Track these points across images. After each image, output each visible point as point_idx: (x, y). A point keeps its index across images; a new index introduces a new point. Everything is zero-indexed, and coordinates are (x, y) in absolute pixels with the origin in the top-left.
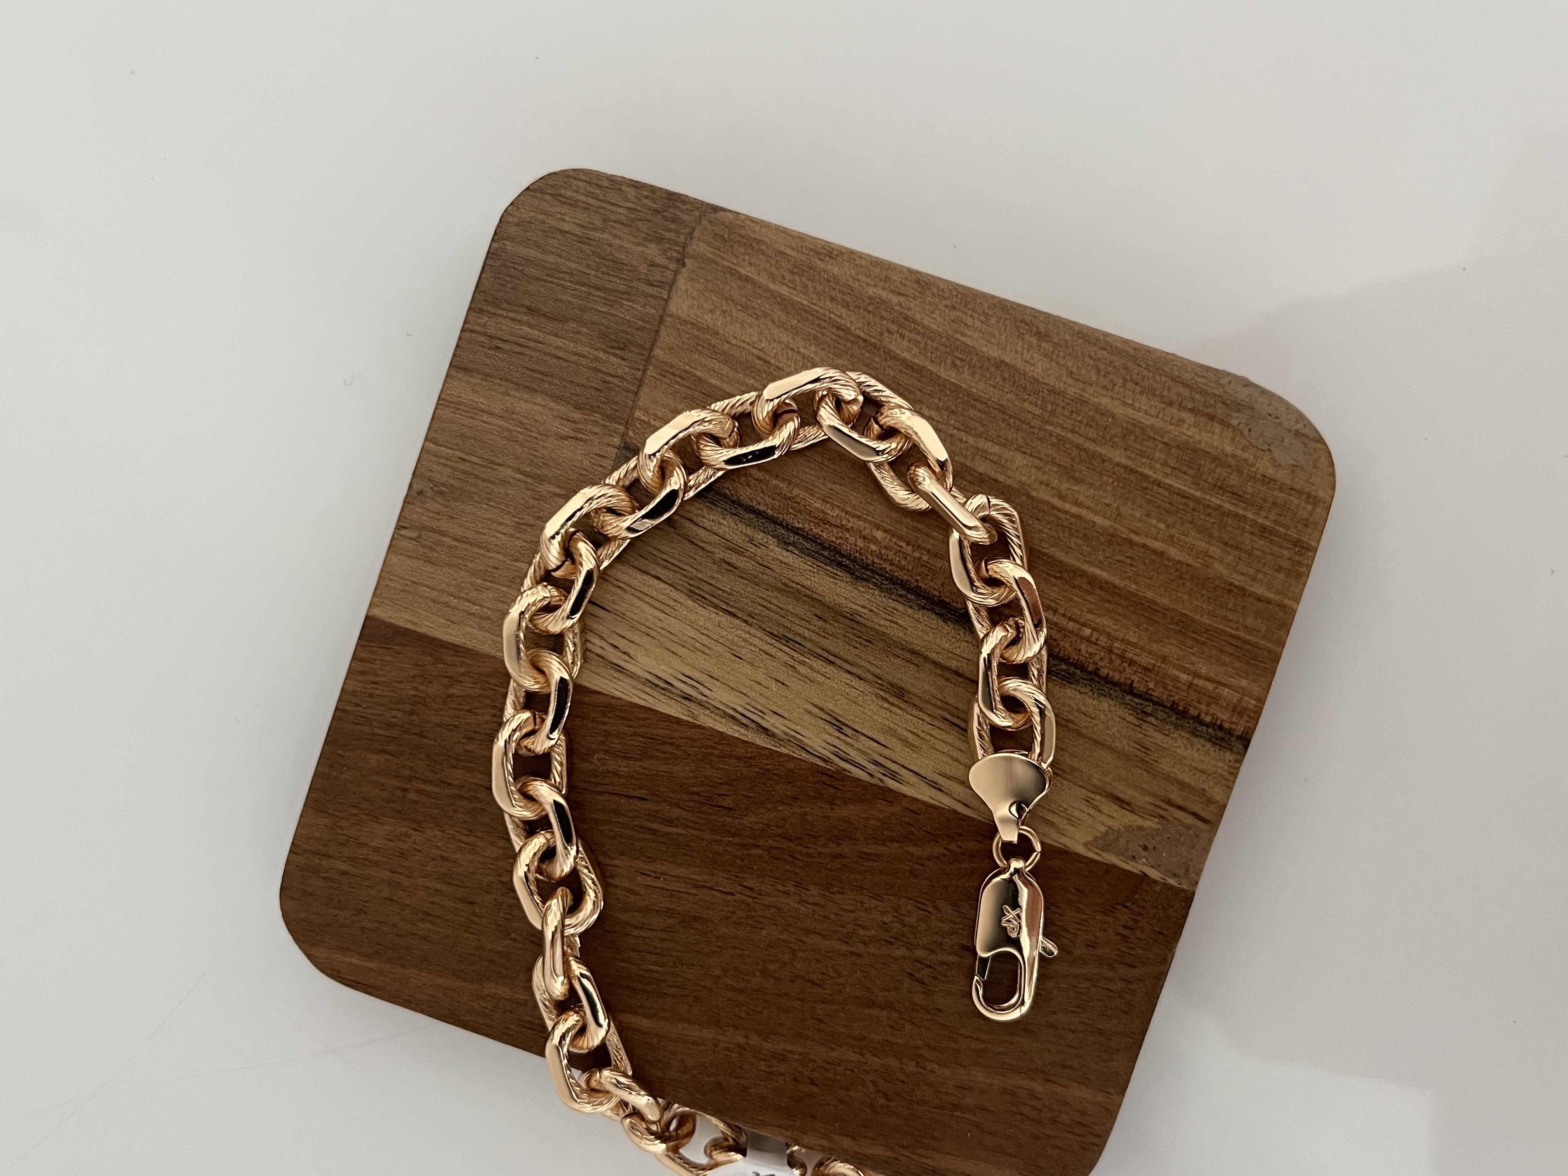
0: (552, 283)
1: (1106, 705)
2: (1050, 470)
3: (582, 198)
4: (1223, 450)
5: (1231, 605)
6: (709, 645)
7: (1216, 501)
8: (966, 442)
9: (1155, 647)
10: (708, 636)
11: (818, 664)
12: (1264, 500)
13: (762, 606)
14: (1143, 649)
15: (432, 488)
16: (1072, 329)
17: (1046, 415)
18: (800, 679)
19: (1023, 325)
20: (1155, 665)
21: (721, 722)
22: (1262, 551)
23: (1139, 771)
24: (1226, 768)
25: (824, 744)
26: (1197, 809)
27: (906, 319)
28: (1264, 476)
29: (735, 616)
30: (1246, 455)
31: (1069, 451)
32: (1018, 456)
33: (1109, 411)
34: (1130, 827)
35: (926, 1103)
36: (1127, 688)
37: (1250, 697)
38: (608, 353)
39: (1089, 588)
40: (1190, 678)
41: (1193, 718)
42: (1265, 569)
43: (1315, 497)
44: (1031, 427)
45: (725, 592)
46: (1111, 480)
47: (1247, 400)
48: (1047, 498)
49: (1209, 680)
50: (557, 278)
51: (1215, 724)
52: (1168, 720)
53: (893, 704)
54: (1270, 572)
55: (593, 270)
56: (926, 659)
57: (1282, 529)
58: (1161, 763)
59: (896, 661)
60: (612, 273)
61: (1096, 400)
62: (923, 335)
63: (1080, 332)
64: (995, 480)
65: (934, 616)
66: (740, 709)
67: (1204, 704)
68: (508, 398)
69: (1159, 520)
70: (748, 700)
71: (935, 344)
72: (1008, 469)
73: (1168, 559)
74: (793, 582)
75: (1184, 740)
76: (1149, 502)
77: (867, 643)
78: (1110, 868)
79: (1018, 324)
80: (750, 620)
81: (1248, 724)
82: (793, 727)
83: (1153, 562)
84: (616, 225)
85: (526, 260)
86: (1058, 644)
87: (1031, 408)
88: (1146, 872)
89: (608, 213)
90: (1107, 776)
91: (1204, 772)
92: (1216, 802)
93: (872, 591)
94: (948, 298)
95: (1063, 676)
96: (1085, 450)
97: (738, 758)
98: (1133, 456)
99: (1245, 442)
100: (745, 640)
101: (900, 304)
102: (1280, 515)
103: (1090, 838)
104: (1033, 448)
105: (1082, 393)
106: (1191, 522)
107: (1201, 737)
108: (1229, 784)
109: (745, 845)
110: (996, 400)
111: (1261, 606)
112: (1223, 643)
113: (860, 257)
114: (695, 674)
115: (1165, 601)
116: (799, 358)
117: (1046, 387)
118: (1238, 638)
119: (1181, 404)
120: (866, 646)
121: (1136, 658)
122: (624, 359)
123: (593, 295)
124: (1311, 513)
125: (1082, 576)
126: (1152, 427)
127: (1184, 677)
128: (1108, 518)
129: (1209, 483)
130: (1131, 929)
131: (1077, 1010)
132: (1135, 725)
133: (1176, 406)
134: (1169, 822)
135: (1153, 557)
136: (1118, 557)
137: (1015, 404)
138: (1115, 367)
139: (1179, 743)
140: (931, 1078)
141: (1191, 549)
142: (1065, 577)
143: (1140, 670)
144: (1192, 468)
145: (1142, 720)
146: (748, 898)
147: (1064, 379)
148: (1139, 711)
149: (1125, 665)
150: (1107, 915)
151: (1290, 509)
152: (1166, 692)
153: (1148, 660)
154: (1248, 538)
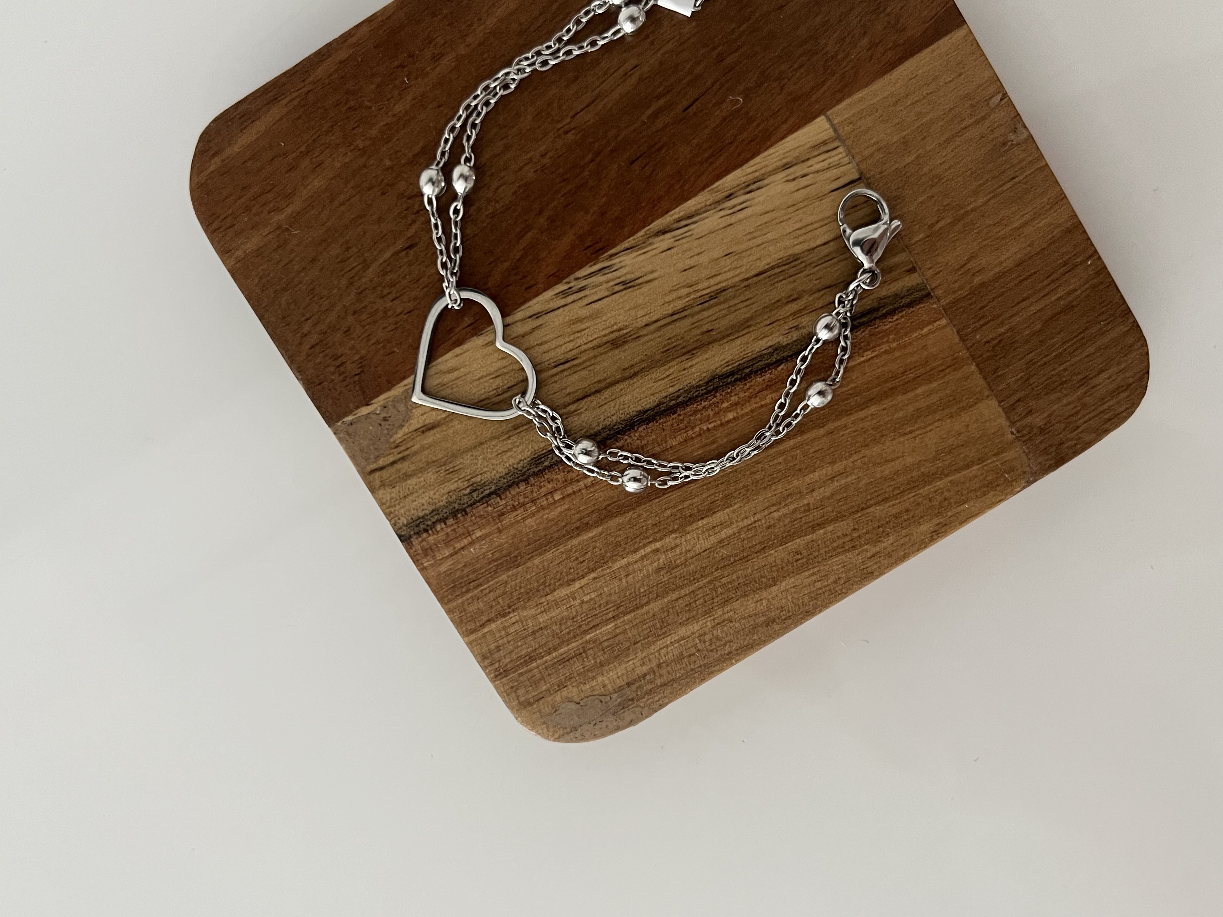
0: (1075, 337)
1: (499, 471)
2: (680, 558)
3: (1112, 403)
4: (603, 674)
5: (500, 600)
6: (752, 241)
7: (574, 645)
8: (743, 520)
9: (512, 532)
10: (758, 246)
11: (679, 304)
12: (549, 675)
13: (748, 299)
14: (518, 522)
15: (1011, 141)
16: (759, 644)
17: (717, 584)
18: (679, 284)
19: (787, 616)
20: (501, 522)
21: (695, 205)
22: (518, 647)
23: (440, 456)
24: (397, 513)
25: (622, 264)
26: (385, 473)
27: (853, 547)
28: (565, 687)
29: (757, 275)
30: (588, 686)
31: (683, 579)
32: (708, 545)
33: (686, 625)
34: (407, 421)
35: (327, 132)
36: (500, 492)
37: (430, 565)
38: (1000, 335)
40: (474, 537)
41: (447, 518)
42: (505, 640)
43: (525, 707)
44: (717, 569)
45: (777, 282)
46: (642, 590)
47: (621, 716)
48: (663, 542)
49: (463, 548)
50: (1075, 343)
51: (431, 529)
52: (458, 501)
53: (612, 332)
54: (501, 642)
55: (1060, 371)
56: (624, 379)
57: (522, 671)
58: (433, 474)
59: (639, 358)
60: (1048, 382)
61: (701, 623)
62: (834, 549)
63: (753, 647)
64: (702, 518)
65: (648, 407)
66: (693, 226)
67: (450, 533)
68: (1027, 243)
69: (592, 599)
70: (694, 237)
71: (823, 551)
72: (703, 532)
73: (562, 585)
74: (747, 333)
75: (437, 501)
76: (607, 603)
77: (666, 349)
79: (790, 614)
80: (746, 283)
81: (414, 549)
82: (652, 253)
83: (568, 574)
84: (1075, 410)
85: (1105, 332)
86: (564, 472)
87: (729, 579)
88: (368, 407)
89: (1088, 411)
90: (454, 433)
91: (405, 497)
92: (379, 489)
93: (697, 380)
94: (845, 583)
95: (541, 458)
96: (675, 590)
97: (660, 198)
98: (645, 617)
99: (596, 693)
100: (736, 268)
101: (867, 550)
102: (533, 677)
104: (703, 558)
105: (712, 618)
106: (573, 618)
107: (430, 514)
108: (384, 507)
109: (600, 153)
110: (754, 560)
111: (484, 618)
112: (481, 576)
113: (918, 550)
114: (740, 215)
115: (537, 561)
116: (889, 458)
117: (735, 599)
118: (474, 588)
119: (654, 672)
120: (665, 346)
121: (515, 514)
122: (987, 342)
123: (1045, 357)
124: (517, 697)
125: (596, 523)
126: (654, 642)
127: (478, 534)
128: (618, 569)
129: (589, 649)
130: (338, 367)
131: (311, 286)
132: (472, 478)
133: (656, 669)
134: (392, 449)
135: (571, 577)
136: (589, 555)
137: (741, 570)
138: (712, 651)
139: (437, 496)
140: (342, 150)
141: (557, 604)
142: (604, 512)
143: (505, 510)
144: (606, 647)
145: (471, 485)
146: (561, 125)
147: (731, 614)
148: (479, 488)
149: (517, 503)
150: (360, 358)
151: (531, 686)
152: (477, 515)
153: (507, 520)
154: (535, 645)
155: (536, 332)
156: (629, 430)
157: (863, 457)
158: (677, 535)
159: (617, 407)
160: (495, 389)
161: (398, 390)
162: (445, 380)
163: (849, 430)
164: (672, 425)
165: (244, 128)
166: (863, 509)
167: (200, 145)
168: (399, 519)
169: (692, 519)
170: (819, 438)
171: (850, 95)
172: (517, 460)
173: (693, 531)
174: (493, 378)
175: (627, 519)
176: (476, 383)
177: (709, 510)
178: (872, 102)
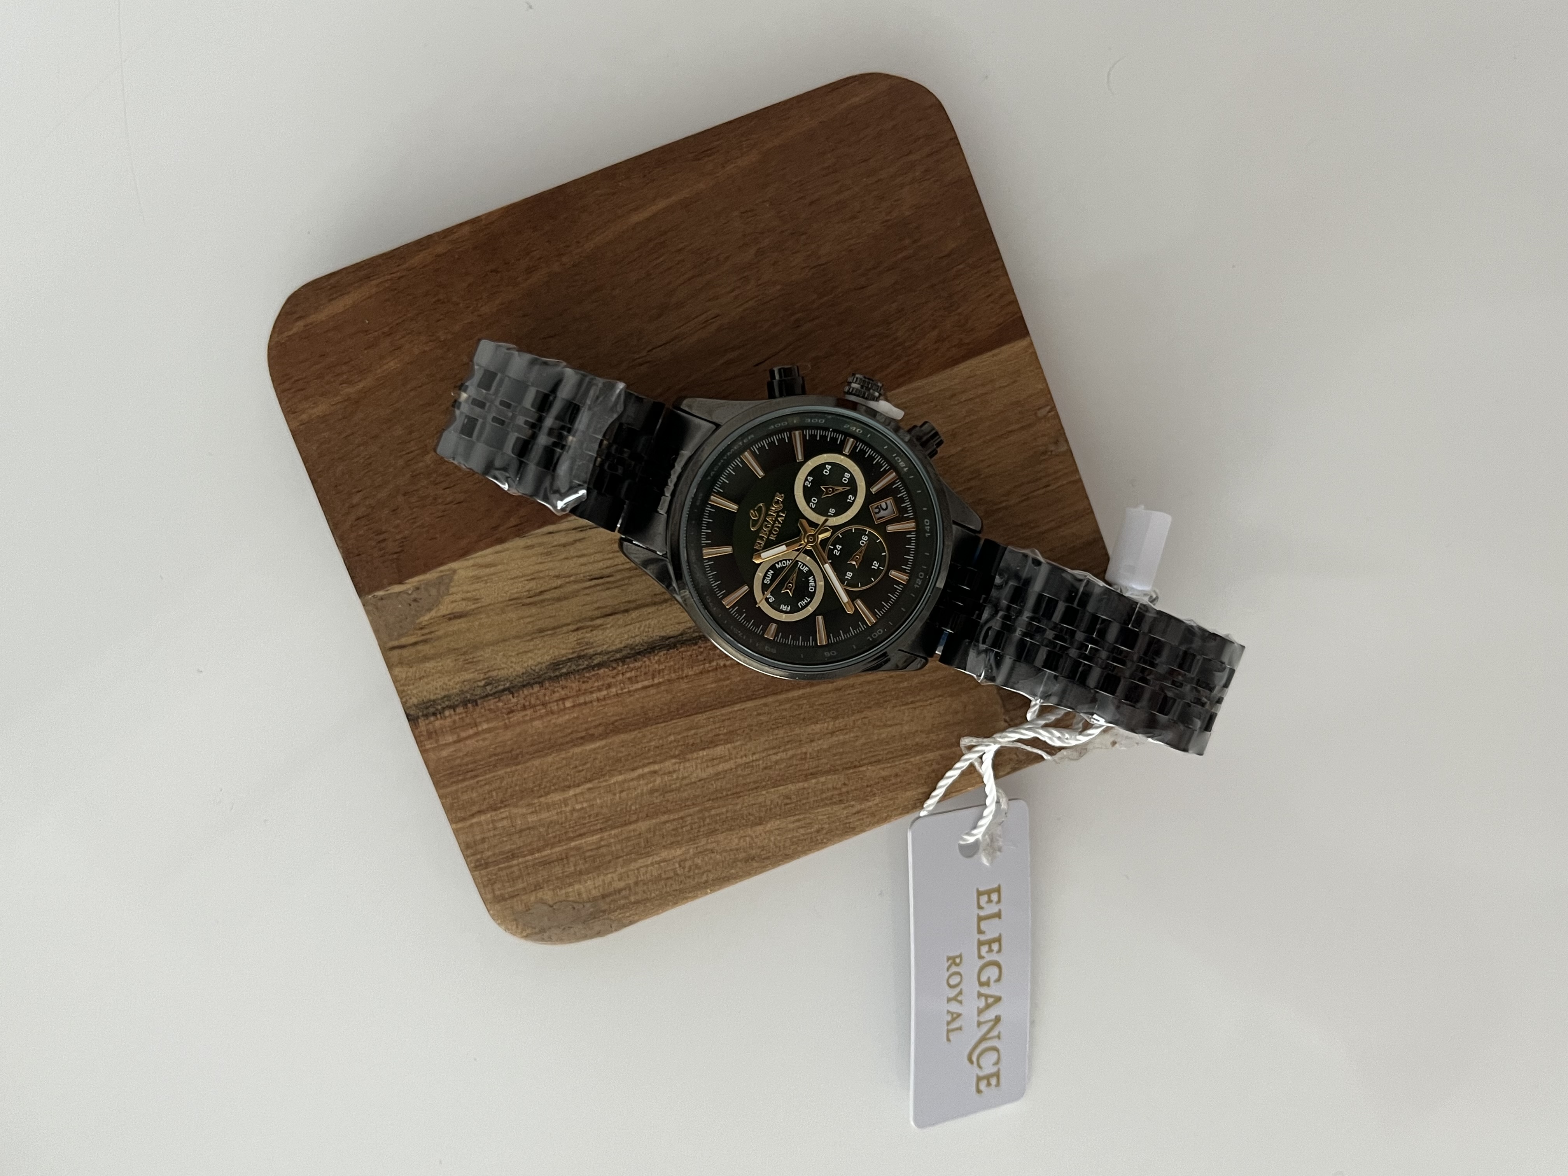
1: (518, 669)
2: (675, 784)
4: (580, 882)
5: (494, 794)
7: (558, 849)
8: (742, 757)
9: (518, 730)
12: (528, 874)
14: (525, 722)
15: (1052, 451)
16: (735, 878)
19: (768, 855)
20: (509, 718)
22: (503, 842)
23: (462, 645)
24: (409, 692)
26: (405, 652)
27: (841, 800)
28: (541, 888)
30: (563, 891)
31: (674, 804)
32: (704, 775)
33: (670, 848)
34: (437, 605)
35: (412, 320)
36: (512, 690)
37: (434, 749)
39: (590, 732)
40: (480, 729)
41: (457, 706)
42: (491, 834)
43: (499, 902)
44: (709, 800)
46: (633, 808)
47: (592, 924)
48: (662, 765)
49: (467, 738)
51: (440, 713)
52: (471, 692)
54: (487, 834)
56: (655, 604)
57: (503, 866)
58: (452, 662)
61: (684, 849)
62: (822, 800)
63: (728, 880)
64: (704, 749)
65: (672, 634)
67: (458, 721)
69: (583, 808)
71: (812, 800)
72: (702, 762)
73: (556, 790)
75: (451, 687)
76: (597, 815)
78: (427, 569)
79: (770, 854)
81: (419, 730)
83: (565, 780)
86: (579, 681)
87: (718, 811)
88: (402, 585)
90: (479, 625)
91: (420, 679)
92: (397, 666)
94: (826, 834)
95: (559, 665)
96: (665, 813)
98: (632, 834)
99: (571, 899)
101: (852, 806)
102: (512, 873)
103: (456, 577)
104: (698, 788)
105: (696, 846)
106: (562, 824)
107: (442, 698)
108: (398, 684)
110: (746, 797)
111: (475, 809)
112: (480, 767)
113: (901, 814)
115: (537, 762)
116: (889, 723)
117: (721, 831)
118: (472, 778)
119: (630, 889)
121: (524, 713)
124: (493, 890)
125: (600, 735)
126: (635, 860)
127: (485, 726)
128: (614, 783)
129: (572, 856)
130: (380, 542)
131: (370, 461)
132: (489, 671)
133: (632, 885)
134: (415, 629)
135: (567, 783)
136: (588, 765)
137: (731, 804)
138: (689, 877)
139: (451, 683)
140: (422, 338)
141: (548, 807)
142: (611, 726)
143: (515, 708)
144: (590, 857)
145: (487, 678)
146: (638, 356)
147: (714, 845)
148: (494, 682)
149: (527, 704)
150: (402, 538)
151: (509, 882)
152: (487, 708)
153: (515, 718)
154: (520, 843)
155: (578, 544)
156: (650, 653)
157: (864, 718)
158: (677, 761)
159: (642, 629)
160: (529, 591)
161: (434, 574)
162: (482, 573)
163: (855, 691)
164: (691, 656)
165: (333, 299)
166: (855, 767)
167: (288, 306)
168: (410, 698)
169: (695, 747)
170: (827, 693)
171: (911, 380)
172: (535, 664)
173: (692, 759)
174: (527, 580)
175: (633, 736)
176: (510, 582)
177: (711, 742)
178: (930, 392)
